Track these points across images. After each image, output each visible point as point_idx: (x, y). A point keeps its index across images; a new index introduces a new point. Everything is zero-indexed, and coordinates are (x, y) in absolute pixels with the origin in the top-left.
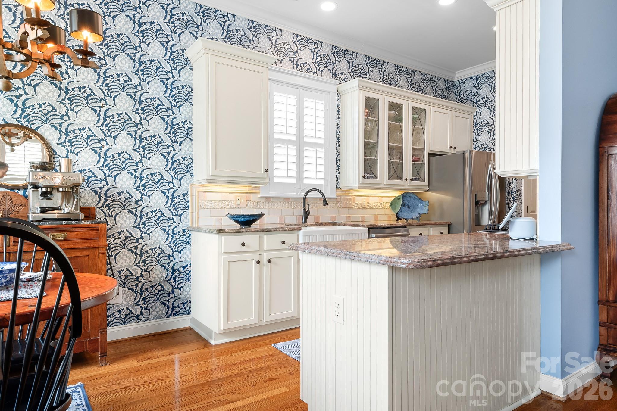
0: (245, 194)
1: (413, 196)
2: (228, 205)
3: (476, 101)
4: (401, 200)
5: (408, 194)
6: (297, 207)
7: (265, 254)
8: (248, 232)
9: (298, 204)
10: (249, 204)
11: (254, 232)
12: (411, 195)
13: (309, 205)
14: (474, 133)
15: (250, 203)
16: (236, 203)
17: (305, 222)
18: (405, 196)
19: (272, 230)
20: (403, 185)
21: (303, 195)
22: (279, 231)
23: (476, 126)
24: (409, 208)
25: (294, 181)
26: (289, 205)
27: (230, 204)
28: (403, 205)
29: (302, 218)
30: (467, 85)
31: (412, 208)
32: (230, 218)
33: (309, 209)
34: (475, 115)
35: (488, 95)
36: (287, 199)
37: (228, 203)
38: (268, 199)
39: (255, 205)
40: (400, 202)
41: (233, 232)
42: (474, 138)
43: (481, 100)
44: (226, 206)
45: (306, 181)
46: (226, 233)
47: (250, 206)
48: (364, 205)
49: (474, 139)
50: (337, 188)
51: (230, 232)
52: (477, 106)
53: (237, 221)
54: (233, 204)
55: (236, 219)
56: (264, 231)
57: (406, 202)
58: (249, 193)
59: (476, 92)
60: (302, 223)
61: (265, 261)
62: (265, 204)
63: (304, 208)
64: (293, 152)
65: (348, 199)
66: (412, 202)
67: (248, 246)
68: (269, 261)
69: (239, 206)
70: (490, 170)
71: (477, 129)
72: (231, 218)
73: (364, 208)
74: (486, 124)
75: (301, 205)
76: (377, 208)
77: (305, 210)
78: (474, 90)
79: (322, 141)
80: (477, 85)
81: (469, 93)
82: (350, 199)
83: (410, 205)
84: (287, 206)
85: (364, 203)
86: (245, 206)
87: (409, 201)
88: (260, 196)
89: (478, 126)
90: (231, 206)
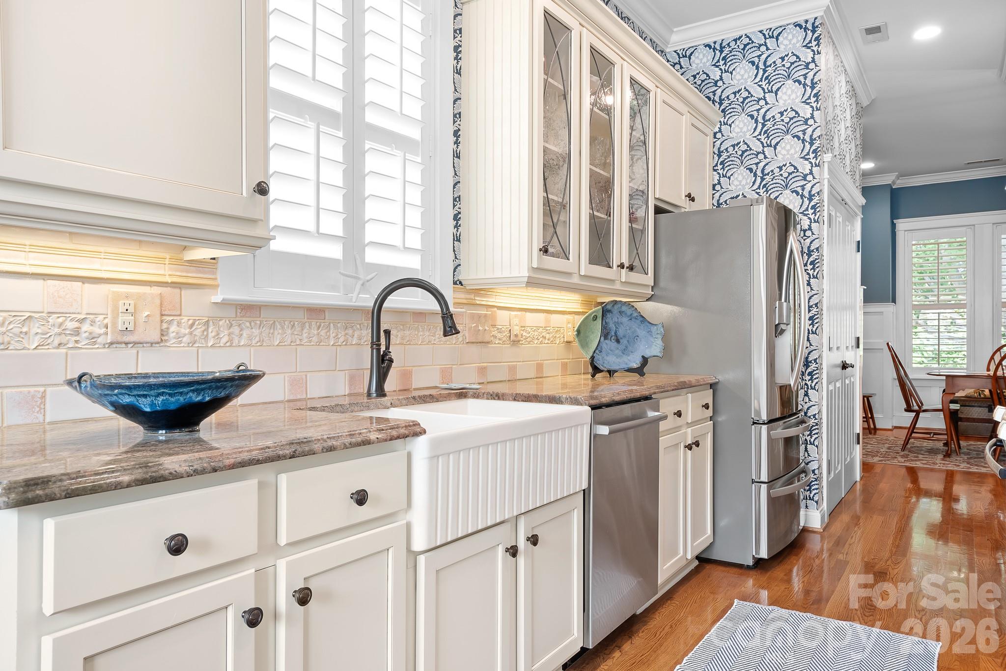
0: (156, 290)
1: (629, 312)
2: (77, 332)
3: (720, 99)
4: (599, 320)
5: (616, 307)
6: (346, 340)
7: (282, 565)
8: (203, 472)
9: (350, 332)
10: (173, 328)
11: (233, 467)
12: (624, 308)
13: (387, 333)
14: (715, 170)
15: (179, 324)
16: (115, 324)
17: (381, 393)
18: (609, 311)
19: (317, 447)
20: (612, 281)
21: (368, 301)
22: (345, 447)
23: (719, 156)
24: (618, 341)
25: (334, 251)
26: (323, 333)
27: (86, 327)
28: (605, 334)
29: (366, 379)
30: (697, 61)
31: (624, 341)
32: (89, 396)
33: (388, 347)
34: (717, 130)
35: (750, 86)
36: (315, 312)
37: (76, 325)
38: (248, 309)
39: (198, 332)
40: (598, 324)
41: (118, 486)
42: (716, 182)
43: (732, 97)
44: (64, 339)
45: (372, 256)
46: (70, 494)
47: (179, 337)
48: (516, 336)
49: (714, 186)
50: (455, 283)
51: (95, 490)
52: (723, 111)
53: (130, 412)
54: (98, 330)
55: (127, 400)
56: (279, 458)
57: (612, 326)
58: (174, 285)
59: (718, 78)
60: (369, 394)
61: (283, 599)
62: (236, 330)
63: (376, 344)
64: (333, 149)
65: (479, 316)
66: (625, 327)
67: (205, 546)
68: (303, 597)
69: (126, 339)
70: (792, 251)
71: (722, 163)
72: (99, 399)
73: (515, 342)
74: (743, 152)
75: (367, 335)
76: (541, 343)
77: (379, 350)
78: (715, 74)
79: (414, 133)
80: (722, 62)
81: (703, 81)
82: (486, 315)
83: (621, 333)
84: (315, 339)
85: (516, 330)
86: (156, 337)
87: (617, 324)
88: (218, 298)
89: (724, 155)
90: (93, 339)
